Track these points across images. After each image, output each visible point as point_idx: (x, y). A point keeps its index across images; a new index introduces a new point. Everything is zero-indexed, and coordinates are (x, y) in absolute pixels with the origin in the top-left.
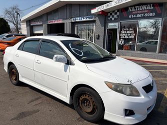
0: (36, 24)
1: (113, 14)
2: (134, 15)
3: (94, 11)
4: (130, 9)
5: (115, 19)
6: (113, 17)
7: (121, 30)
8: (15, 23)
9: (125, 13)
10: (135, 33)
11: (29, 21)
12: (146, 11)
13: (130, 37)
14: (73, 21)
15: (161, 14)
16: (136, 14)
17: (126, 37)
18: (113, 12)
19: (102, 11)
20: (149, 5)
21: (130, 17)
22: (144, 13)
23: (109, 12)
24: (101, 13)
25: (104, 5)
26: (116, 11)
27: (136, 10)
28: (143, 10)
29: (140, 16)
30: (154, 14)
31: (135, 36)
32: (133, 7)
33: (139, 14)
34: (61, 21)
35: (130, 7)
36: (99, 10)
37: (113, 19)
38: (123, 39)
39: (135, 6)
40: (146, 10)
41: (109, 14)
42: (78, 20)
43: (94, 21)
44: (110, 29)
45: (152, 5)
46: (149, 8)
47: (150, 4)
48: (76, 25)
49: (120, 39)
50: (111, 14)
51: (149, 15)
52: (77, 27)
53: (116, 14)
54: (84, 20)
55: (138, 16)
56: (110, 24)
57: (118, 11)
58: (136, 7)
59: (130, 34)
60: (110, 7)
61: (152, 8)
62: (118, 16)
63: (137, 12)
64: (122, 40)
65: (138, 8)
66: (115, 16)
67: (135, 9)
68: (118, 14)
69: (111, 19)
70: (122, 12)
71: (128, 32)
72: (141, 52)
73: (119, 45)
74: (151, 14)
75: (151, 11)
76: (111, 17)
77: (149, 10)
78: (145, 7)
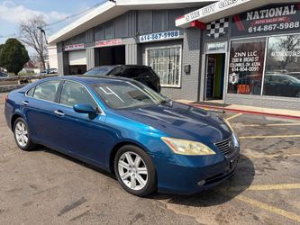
0: (74, 48)
1: (217, 26)
2: (257, 26)
3: (180, 22)
4: (250, 17)
5: (221, 35)
6: (217, 31)
7: (232, 57)
8: (38, 46)
9: (239, 25)
10: (261, 60)
11: (61, 44)
12: (281, 19)
13: (251, 69)
14: (141, 41)
16: (262, 26)
17: (241, 70)
18: (217, 21)
19: (196, 21)
20: (287, 8)
21: (250, 30)
22: (278, 23)
23: (209, 23)
24: (193, 25)
25: (200, 10)
26: (222, 21)
27: (262, 17)
28: (274, 17)
29: (270, 28)
30: (297, 24)
31: (261, 68)
32: (257, 12)
33: (268, 24)
34: (118, 42)
35: (250, 11)
36: (191, 20)
37: (217, 35)
38: (236, 72)
39: (259, 9)
40: (282, 16)
41: (209, 27)
42: (151, 40)
43: (180, 41)
44: (211, 55)
45: (292, 7)
46: (287, 12)
47: (289, 5)
48: (147, 49)
49: (230, 72)
50: (213, 27)
51: (287, 26)
52: (149, 51)
53: (222, 25)
54: (162, 38)
55: (266, 28)
56: (211, 46)
57: (226, 20)
58: (262, 12)
59: (251, 63)
60: (211, 13)
61: (293, 12)
62: (226, 30)
63: (263, 22)
64: (234, 74)
65: (265, 14)
66: (221, 30)
67: (260, 15)
68: (226, 25)
69: (213, 36)
70: (233, 21)
71: (246, 60)
73: (230, 84)
74: (292, 25)
75: (291, 19)
76: (213, 32)
77: (287, 17)
78: (279, 12)
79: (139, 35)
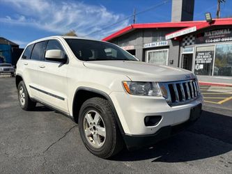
1: (189, 39)
2: (210, 39)
3: (168, 37)
4: (206, 35)
6: (188, 42)
7: (196, 55)
9: (201, 39)
10: (212, 57)
12: (222, 36)
13: (207, 62)
16: (213, 39)
17: (202, 62)
18: (189, 37)
19: (177, 37)
20: (225, 30)
21: (206, 41)
22: (221, 38)
23: (184, 38)
26: (191, 36)
27: (213, 35)
28: (219, 35)
29: (217, 40)
31: (212, 61)
33: (216, 38)
35: (206, 32)
36: (174, 37)
37: (188, 44)
38: (199, 64)
41: (184, 40)
42: (151, 46)
43: (168, 47)
44: (185, 55)
46: (226, 32)
49: (196, 63)
50: (186, 39)
51: (226, 39)
53: (191, 39)
54: (158, 45)
57: (194, 35)
59: (207, 58)
61: (229, 32)
62: (193, 41)
63: (213, 37)
65: (214, 33)
66: (191, 41)
68: (194, 39)
69: (186, 44)
70: (198, 37)
71: (204, 57)
72: (219, 77)
73: (195, 70)
74: (228, 39)
75: (228, 36)
76: (186, 42)
77: (226, 34)
78: (221, 32)
79: (144, 44)
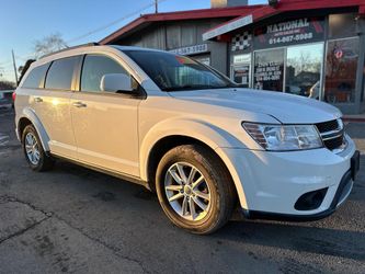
1: (242, 38)
2: (277, 38)
3: (207, 36)
4: (269, 29)
6: (241, 43)
7: (256, 68)
9: (261, 38)
10: (281, 69)
12: (296, 31)
13: (273, 78)
15: (322, 34)
16: (281, 37)
17: (265, 79)
20: (301, 20)
21: (271, 42)
22: (295, 35)
24: (219, 39)
27: (281, 29)
28: (291, 29)
29: (287, 39)
30: (310, 35)
31: (282, 76)
33: (286, 36)
37: (241, 47)
38: (260, 82)
40: (298, 28)
41: (234, 40)
42: (180, 54)
43: (207, 54)
46: (301, 25)
50: (237, 39)
51: (302, 37)
53: (246, 38)
55: (284, 40)
56: (237, 58)
57: (250, 32)
58: (280, 25)
59: (273, 72)
61: (307, 24)
62: (250, 42)
63: (281, 34)
64: (259, 84)
65: (283, 27)
66: (246, 43)
67: (278, 28)
68: (250, 38)
69: (238, 49)
70: (256, 35)
74: (306, 36)
75: (305, 30)
76: (238, 44)
77: (302, 28)
78: (295, 25)
